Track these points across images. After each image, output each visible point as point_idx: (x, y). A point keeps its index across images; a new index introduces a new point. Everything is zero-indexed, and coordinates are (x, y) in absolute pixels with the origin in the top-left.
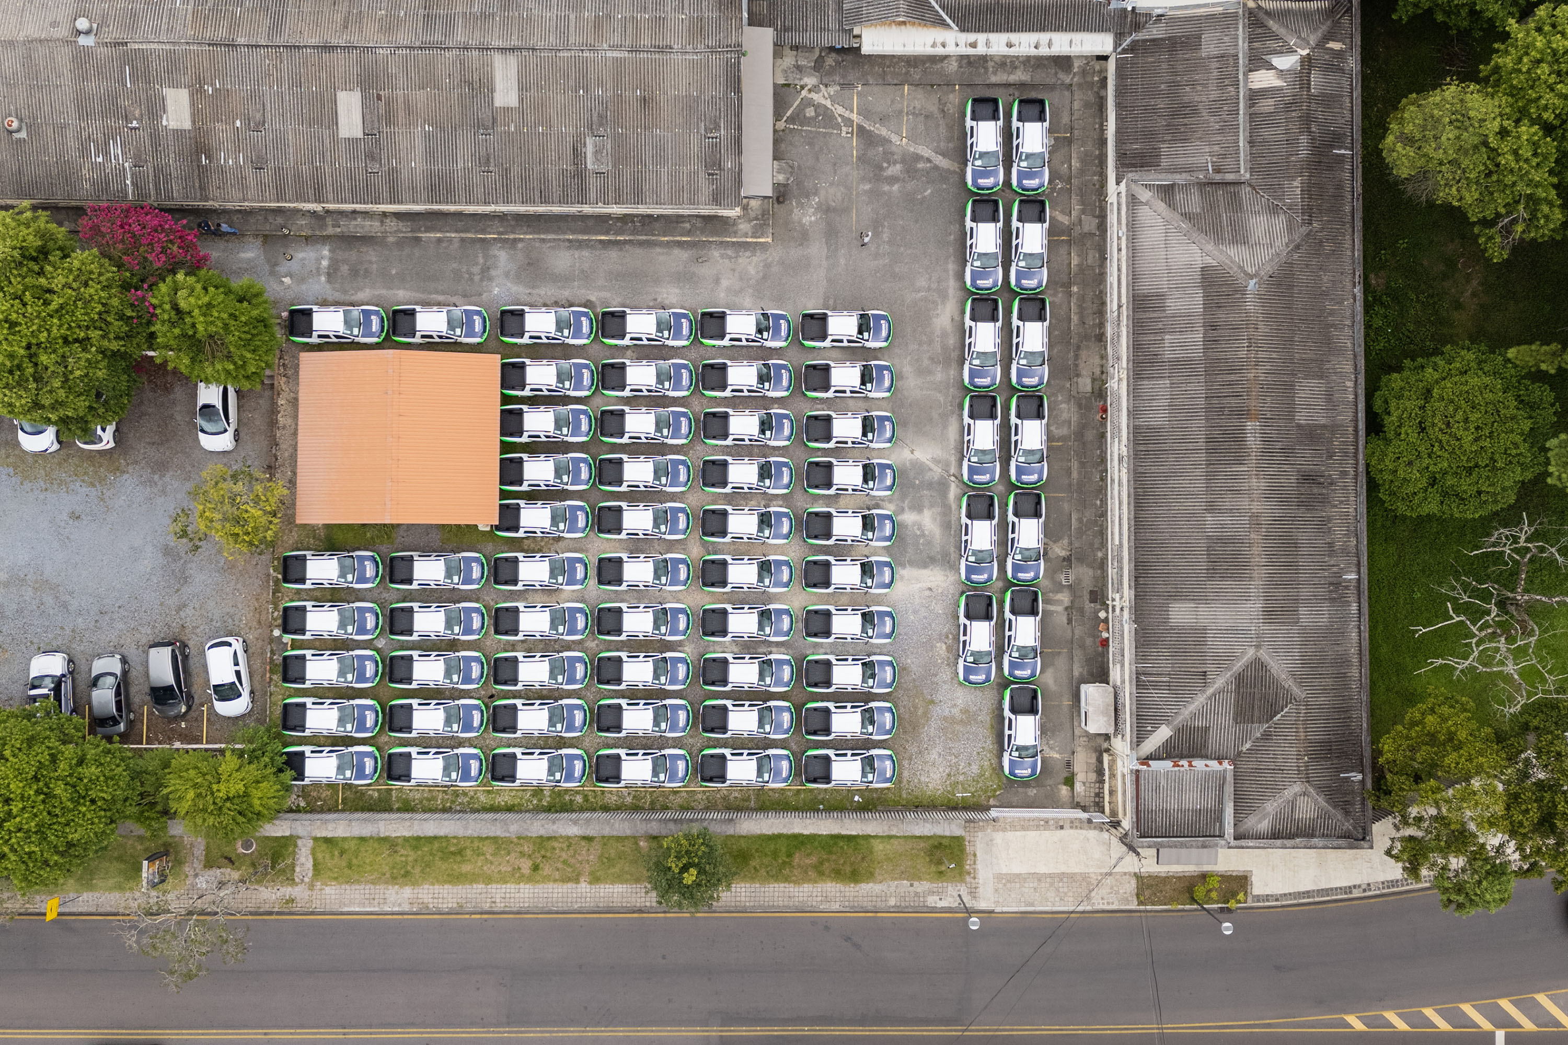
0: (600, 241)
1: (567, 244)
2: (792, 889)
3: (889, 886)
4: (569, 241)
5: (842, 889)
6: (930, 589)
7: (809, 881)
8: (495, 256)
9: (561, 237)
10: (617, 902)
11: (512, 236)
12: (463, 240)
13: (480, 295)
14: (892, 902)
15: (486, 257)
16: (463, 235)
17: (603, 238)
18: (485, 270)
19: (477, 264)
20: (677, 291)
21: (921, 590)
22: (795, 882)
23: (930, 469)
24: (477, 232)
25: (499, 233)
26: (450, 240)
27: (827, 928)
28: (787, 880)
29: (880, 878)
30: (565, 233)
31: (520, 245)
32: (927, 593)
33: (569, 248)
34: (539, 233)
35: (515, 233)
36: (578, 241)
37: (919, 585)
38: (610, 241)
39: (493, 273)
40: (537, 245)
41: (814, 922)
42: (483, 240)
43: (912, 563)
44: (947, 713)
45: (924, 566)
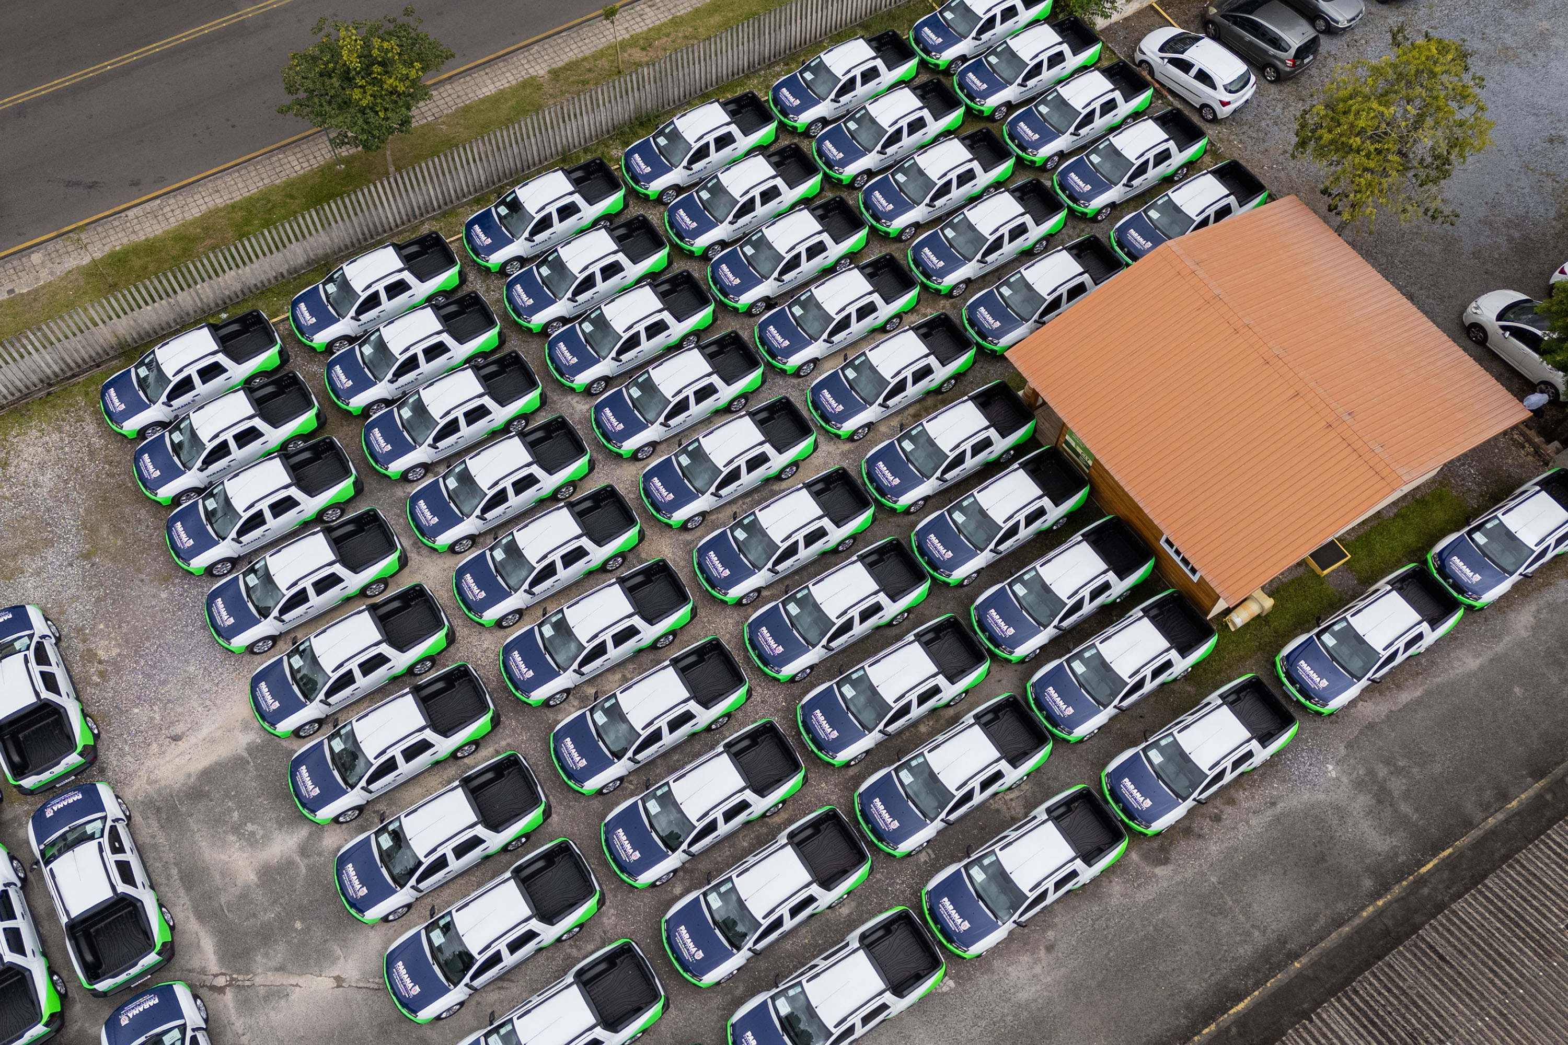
0: (1239, 998)
1: (1292, 946)
2: (220, 201)
3: (52, 273)
4: (1294, 956)
5: (133, 238)
6: (176, 738)
7: (195, 221)
8: (1390, 832)
9: (1314, 952)
10: (480, 76)
11: (1396, 889)
12: (1468, 824)
13: (1349, 746)
14: (36, 258)
15: (1402, 821)
16: (1475, 834)
17: (1241, 1006)
18: (1382, 796)
19: (1406, 795)
20: (1022, 996)
21: (195, 726)
22: (218, 210)
23: (281, 969)
24: (1459, 856)
25: (1422, 881)
26: (1487, 809)
27: (135, 184)
28: (233, 207)
29: (73, 277)
30: (1314, 964)
31: (1368, 883)
32: (178, 729)
33: (1282, 941)
34: (1358, 931)
35: (1397, 900)
36: (1280, 967)
37: (205, 731)
38: (1225, 1010)
39: (1364, 800)
40: (1341, 907)
41: (161, 181)
42: (1436, 849)
43: (237, 763)
44: (50, 554)
45: (207, 775)
